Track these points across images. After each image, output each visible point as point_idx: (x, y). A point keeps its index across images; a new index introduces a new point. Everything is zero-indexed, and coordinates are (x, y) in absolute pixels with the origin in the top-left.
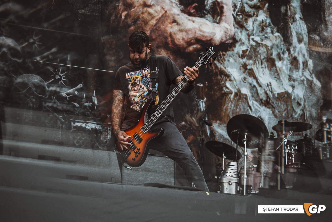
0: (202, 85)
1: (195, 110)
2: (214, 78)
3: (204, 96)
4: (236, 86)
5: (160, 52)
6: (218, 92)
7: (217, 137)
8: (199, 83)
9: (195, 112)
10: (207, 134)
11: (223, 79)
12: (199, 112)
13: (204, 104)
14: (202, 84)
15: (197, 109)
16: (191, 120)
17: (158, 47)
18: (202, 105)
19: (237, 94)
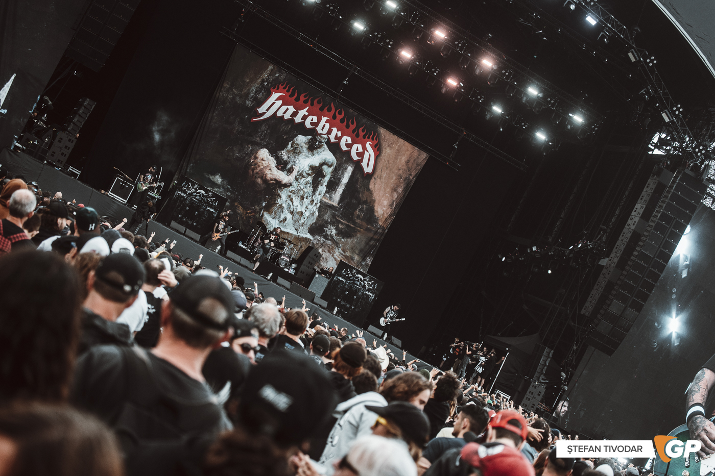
17: (259, 177)
18: (264, 204)
19: (280, 205)
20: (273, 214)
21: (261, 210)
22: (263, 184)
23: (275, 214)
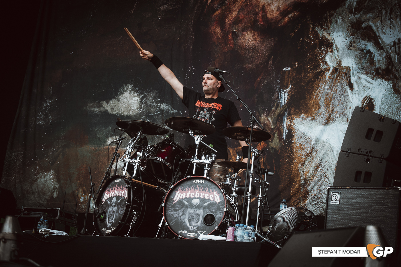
0: (289, 69)
1: (273, 106)
2: (309, 53)
3: (289, 83)
4: (337, 58)
5: (245, 36)
6: (310, 73)
7: (296, 138)
8: (285, 67)
9: (273, 108)
10: (283, 135)
11: (322, 52)
12: (279, 107)
13: (287, 94)
14: (289, 67)
15: (277, 103)
16: (266, 122)
17: (244, 29)
18: (284, 97)
19: (335, 70)
20: (323, 110)
21: (279, 119)
22: (262, 42)
23: (327, 105)
